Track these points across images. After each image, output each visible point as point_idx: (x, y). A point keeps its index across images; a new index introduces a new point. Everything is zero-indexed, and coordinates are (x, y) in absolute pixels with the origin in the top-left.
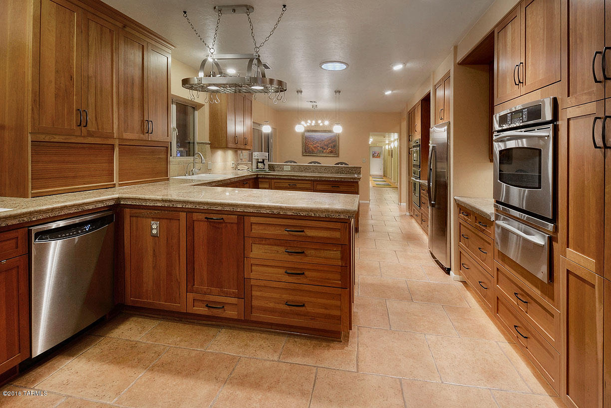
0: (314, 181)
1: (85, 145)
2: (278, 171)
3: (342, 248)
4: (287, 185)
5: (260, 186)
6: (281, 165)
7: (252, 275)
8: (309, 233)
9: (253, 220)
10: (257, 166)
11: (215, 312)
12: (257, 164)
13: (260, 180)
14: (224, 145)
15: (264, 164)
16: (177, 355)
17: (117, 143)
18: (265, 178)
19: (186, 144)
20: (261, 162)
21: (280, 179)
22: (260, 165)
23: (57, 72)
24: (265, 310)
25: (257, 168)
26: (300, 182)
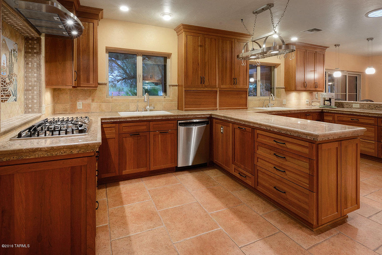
0: (378, 117)
1: (204, 91)
2: (347, 108)
3: (309, 161)
4: (349, 119)
5: (325, 118)
6: (350, 103)
7: (258, 164)
8: (289, 146)
9: (258, 132)
10: (324, 103)
11: (243, 179)
12: (324, 101)
13: (324, 114)
14: (293, 89)
15: (330, 102)
16: (220, 189)
17: (218, 90)
18: (328, 112)
19: (270, 89)
20: (327, 100)
21: (343, 114)
22: (327, 103)
23: (193, 63)
24: (264, 187)
25: (324, 105)
26: (362, 117)
